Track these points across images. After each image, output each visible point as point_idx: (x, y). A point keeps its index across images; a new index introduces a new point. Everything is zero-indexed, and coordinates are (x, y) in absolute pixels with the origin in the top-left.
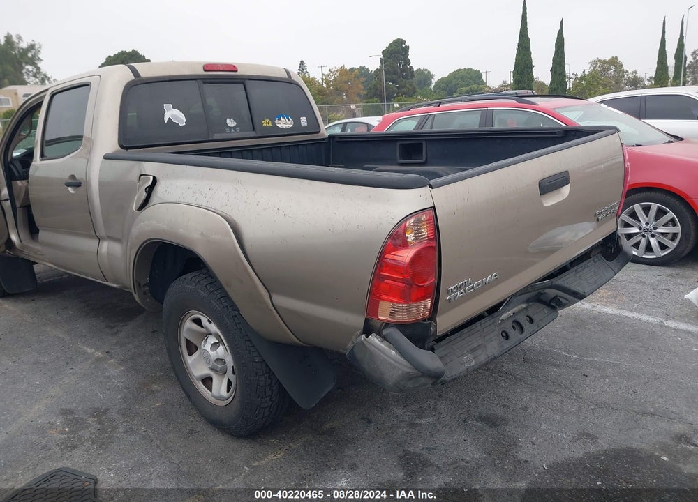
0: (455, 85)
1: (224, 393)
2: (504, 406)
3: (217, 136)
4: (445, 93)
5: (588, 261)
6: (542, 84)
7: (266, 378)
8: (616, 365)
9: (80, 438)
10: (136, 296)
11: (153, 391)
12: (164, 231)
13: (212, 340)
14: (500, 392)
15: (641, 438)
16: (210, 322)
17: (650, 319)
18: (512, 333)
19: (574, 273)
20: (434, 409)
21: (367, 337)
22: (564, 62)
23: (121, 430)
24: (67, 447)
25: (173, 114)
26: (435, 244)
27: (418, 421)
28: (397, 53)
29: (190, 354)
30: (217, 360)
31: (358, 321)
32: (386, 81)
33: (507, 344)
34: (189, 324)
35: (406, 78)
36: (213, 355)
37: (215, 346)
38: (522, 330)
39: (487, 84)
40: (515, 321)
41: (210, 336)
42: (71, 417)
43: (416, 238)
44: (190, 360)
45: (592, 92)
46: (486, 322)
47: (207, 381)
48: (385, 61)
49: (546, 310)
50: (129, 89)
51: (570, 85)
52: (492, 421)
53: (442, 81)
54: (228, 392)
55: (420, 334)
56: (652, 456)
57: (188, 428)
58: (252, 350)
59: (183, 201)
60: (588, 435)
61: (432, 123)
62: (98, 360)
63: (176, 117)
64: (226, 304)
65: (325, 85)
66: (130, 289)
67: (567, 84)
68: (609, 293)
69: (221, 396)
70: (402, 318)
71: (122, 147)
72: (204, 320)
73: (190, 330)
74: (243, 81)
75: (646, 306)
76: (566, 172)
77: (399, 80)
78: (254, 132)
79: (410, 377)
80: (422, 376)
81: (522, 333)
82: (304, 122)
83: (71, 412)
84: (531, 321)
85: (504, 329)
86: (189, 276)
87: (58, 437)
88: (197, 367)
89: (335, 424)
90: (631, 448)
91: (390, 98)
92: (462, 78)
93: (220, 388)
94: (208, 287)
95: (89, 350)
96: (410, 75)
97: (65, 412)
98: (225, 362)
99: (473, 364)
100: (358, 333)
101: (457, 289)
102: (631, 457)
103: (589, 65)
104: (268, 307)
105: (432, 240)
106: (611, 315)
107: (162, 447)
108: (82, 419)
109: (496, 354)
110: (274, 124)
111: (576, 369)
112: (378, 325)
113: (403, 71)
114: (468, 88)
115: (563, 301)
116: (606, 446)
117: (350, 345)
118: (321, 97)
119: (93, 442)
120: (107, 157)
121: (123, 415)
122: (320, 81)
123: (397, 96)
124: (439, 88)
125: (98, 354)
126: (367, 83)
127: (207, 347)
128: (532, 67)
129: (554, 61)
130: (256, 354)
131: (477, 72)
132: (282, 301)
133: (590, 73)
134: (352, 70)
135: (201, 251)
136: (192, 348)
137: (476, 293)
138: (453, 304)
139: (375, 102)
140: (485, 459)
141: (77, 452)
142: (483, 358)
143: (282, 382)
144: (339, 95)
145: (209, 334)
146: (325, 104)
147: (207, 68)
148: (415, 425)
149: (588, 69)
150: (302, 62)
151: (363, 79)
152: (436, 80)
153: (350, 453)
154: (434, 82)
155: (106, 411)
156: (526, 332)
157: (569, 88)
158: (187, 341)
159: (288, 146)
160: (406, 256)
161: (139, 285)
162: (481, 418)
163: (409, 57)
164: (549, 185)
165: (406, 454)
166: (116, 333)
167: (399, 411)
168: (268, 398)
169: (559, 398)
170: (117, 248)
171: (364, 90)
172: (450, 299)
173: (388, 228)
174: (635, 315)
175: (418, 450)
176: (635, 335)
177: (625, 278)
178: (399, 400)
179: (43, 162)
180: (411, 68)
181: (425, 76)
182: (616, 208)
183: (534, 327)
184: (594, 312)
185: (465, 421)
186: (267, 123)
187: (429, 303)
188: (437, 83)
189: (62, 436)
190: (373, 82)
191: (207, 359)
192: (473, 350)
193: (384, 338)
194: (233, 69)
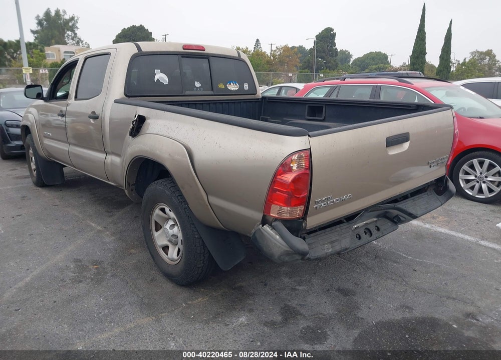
0: (367, 63)
1: (175, 256)
2: (356, 284)
3: (187, 93)
4: (360, 68)
5: (423, 194)
6: (433, 66)
7: (201, 249)
8: (437, 266)
9: (84, 277)
10: (126, 191)
11: (131, 254)
12: (147, 151)
13: (171, 223)
14: (355, 275)
15: (442, 312)
16: (171, 211)
17: (469, 238)
18: (363, 235)
19: (412, 201)
20: (309, 282)
21: (263, 226)
22: (450, 51)
23: (110, 274)
24: (76, 281)
25: (161, 76)
26: (308, 172)
27: (297, 287)
28: (327, 37)
29: (157, 231)
30: (173, 235)
31: (259, 216)
32: (317, 58)
33: (359, 243)
34: (157, 211)
35: (332, 56)
36: (171, 232)
37: (172, 226)
38: (371, 235)
39: (391, 64)
40: (367, 229)
41: (170, 220)
42: (80, 264)
43: (298, 167)
44: (156, 234)
45: (470, 75)
46: (344, 226)
47: (166, 248)
48: (318, 43)
49: (390, 224)
50: (134, 58)
51: (453, 69)
52: (345, 292)
53: (358, 59)
54: (178, 256)
55: (295, 227)
56: (446, 324)
57: (151, 278)
58: (195, 230)
59: (160, 133)
60: (407, 307)
61: (338, 92)
62: (99, 231)
63: (163, 79)
64: (181, 200)
65: (272, 58)
66: (123, 187)
67: (451, 68)
68: (446, 219)
69: (173, 258)
70: (286, 216)
71: (126, 95)
72: (167, 210)
73: (158, 215)
74: (207, 57)
75: (469, 229)
76: (408, 133)
77: (326, 57)
78: (212, 92)
79: (287, 254)
80: (296, 254)
81: (371, 237)
82: (246, 86)
83: (80, 261)
84: (378, 229)
85: (357, 233)
86: (160, 181)
87: (71, 274)
88: (160, 239)
89: (243, 284)
90: (435, 318)
91: (318, 70)
92: (373, 59)
93: (173, 253)
94: (171, 189)
95: (93, 224)
96: (334, 54)
97: (77, 261)
98: (177, 237)
99: (330, 251)
100: (258, 223)
101: (322, 201)
102: (433, 324)
103: (470, 55)
104: (205, 203)
105: (307, 169)
106: (443, 233)
107: (133, 287)
108: (86, 265)
109: (347, 247)
110: (226, 87)
111: (410, 266)
112: (271, 219)
113: (330, 51)
114: (377, 66)
115: (402, 218)
116: (418, 315)
117: (253, 231)
118: (268, 66)
119: (92, 280)
120: (116, 102)
121: (112, 266)
122: (269, 55)
123: (323, 69)
124: (355, 65)
125: (99, 228)
126: (303, 58)
127: (168, 227)
128: (425, 53)
129: (443, 50)
130: (196, 233)
131: (385, 55)
132: (214, 200)
133: (470, 61)
134: (293, 48)
135: (168, 165)
136: (158, 227)
137: (335, 205)
138: (318, 211)
139: (307, 72)
140: (336, 314)
141: (81, 285)
142: (338, 248)
143: (211, 252)
144: (281, 65)
145: (169, 219)
146: (271, 71)
147: (185, 47)
148: (295, 290)
149: (468, 57)
150: (258, 40)
151: (300, 55)
152: (354, 59)
153: (250, 302)
154: (352, 60)
155: (101, 263)
156: (374, 236)
157: (453, 71)
158: (156, 222)
159: (234, 102)
160: (289, 178)
161: (129, 184)
162: (339, 290)
163: (335, 41)
164: (393, 141)
165: (286, 307)
166: (111, 216)
167: (286, 280)
168: (202, 262)
169: (394, 283)
170: (117, 160)
171: (299, 63)
172: (316, 207)
173: (280, 160)
174: (460, 235)
175: (294, 305)
176: (456, 248)
177: (459, 210)
178: (287, 274)
179: (76, 101)
180: (336, 49)
181: (346, 55)
182: (446, 160)
183: (380, 234)
184: (432, 230)
185: (328, 290)
186: (221, 86)
187: (302, 207)
188: (355, 61)
189: (74, 275)
190: (307, 58)
191: (167, 234)
192: (332, 242)
193: (273, 228)
194: (202, 48)
